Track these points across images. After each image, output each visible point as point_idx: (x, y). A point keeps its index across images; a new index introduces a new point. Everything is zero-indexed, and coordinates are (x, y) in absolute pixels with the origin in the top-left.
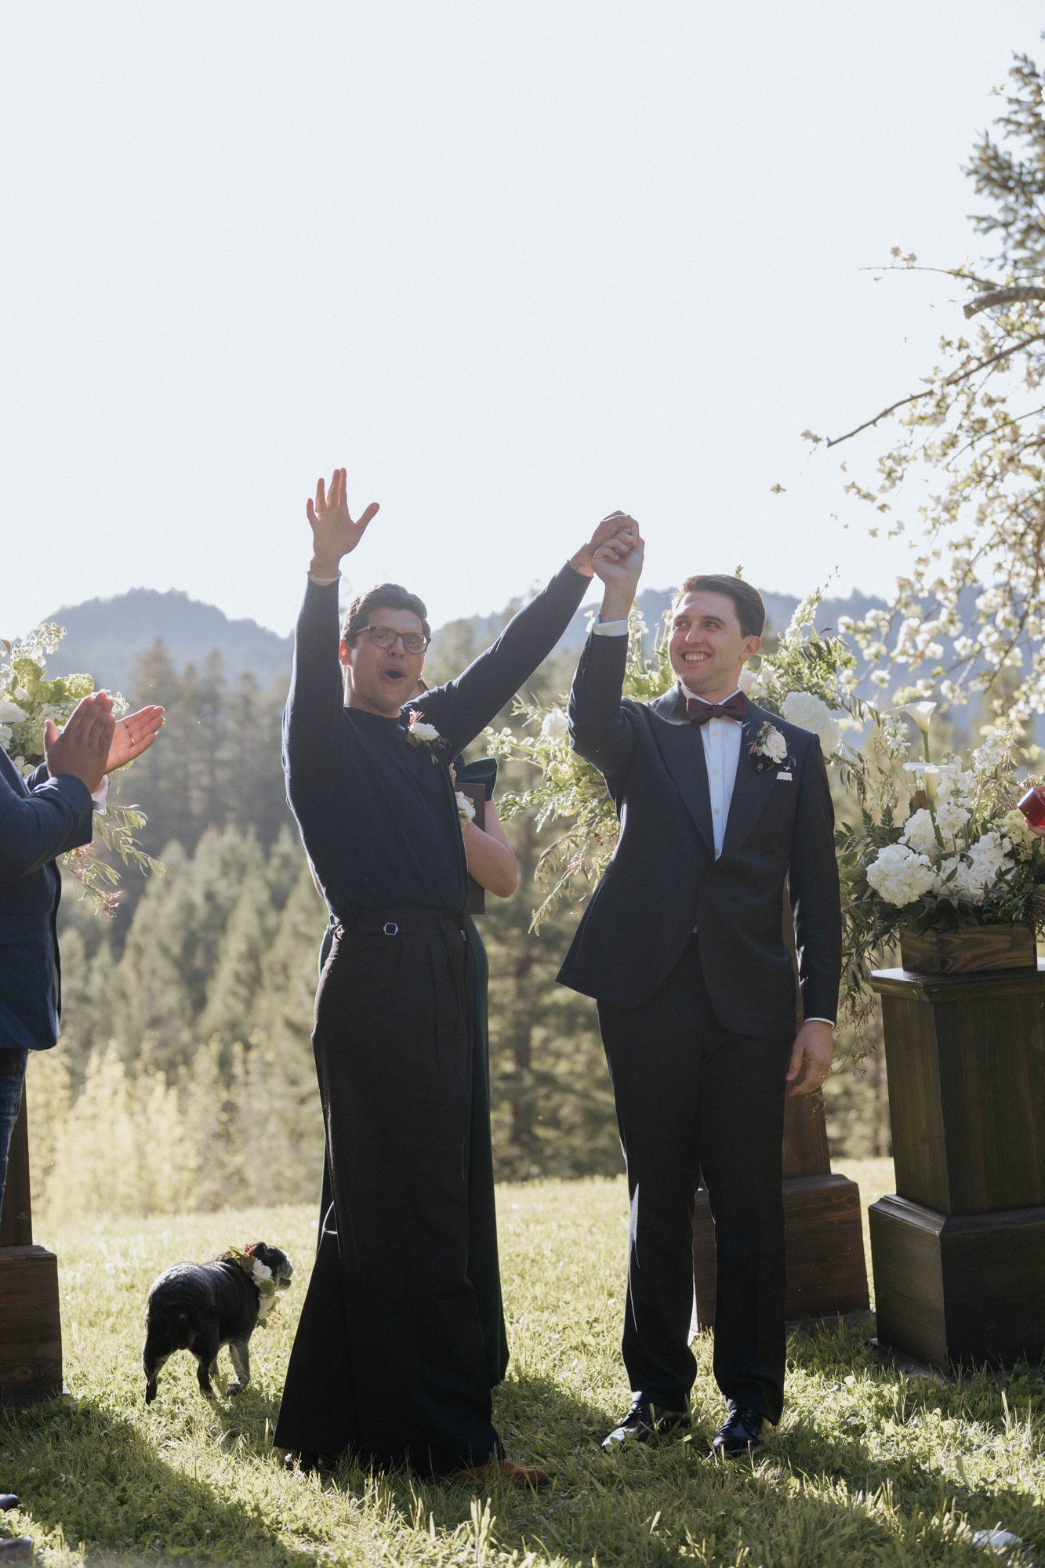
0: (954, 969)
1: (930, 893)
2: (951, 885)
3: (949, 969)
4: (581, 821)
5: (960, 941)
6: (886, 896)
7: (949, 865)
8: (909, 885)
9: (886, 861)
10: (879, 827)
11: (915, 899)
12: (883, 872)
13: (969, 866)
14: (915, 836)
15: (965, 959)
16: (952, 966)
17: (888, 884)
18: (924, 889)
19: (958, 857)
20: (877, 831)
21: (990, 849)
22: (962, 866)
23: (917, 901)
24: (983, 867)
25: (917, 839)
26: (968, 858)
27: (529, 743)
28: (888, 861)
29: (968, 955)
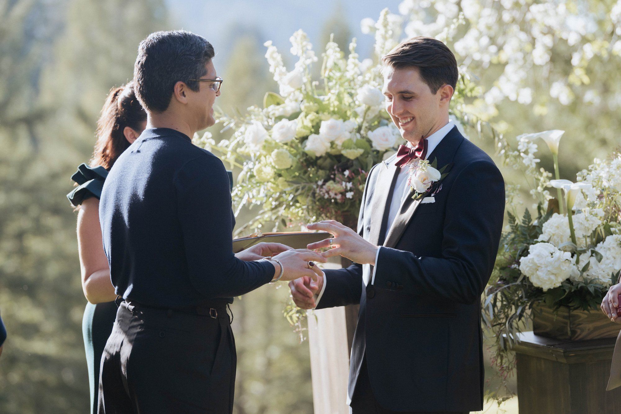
0: (580, 337)
1: (568, 280)
2: (585, 274)
3: (577, 337)
4: (266, 208)
5: (586, 316)
6: (536, 282)
7: (584, 259)
8: (555, 275)
9: (538, 256)
10: (521, 226)
11: (558, 285)
12: (535, 264)
13: (600, 261)
14: (554, 235)
15: (589, 330)
16: (580, 335)
17: (539, 273)
18: (565, 278)
19: (589, 253)
20: (519, 229)
21: (613, 248)
22: (593, 260)
23: (560, 287)
24: (608, 261)
25: (555, 237)
26: (597, 254)
27: (225, 145)
28: (539, 256)
29: (591, 326)
